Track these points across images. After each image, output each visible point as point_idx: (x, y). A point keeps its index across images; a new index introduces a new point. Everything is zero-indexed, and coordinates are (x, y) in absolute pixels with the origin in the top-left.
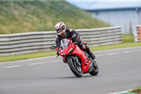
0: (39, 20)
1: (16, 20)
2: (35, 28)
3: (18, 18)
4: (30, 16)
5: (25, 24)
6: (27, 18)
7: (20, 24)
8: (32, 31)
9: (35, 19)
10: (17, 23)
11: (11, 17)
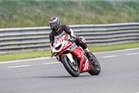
0: (135, 11)
1: (113, 10)
2: (131, 18)
3: (115, 8)
4: (127, 7)
5: (122, 14)
6: (124, 9)
7: (117, 14)
8: (128, 22)
9: (132, 10)
10: (114, 13)
11: (108, 7)
